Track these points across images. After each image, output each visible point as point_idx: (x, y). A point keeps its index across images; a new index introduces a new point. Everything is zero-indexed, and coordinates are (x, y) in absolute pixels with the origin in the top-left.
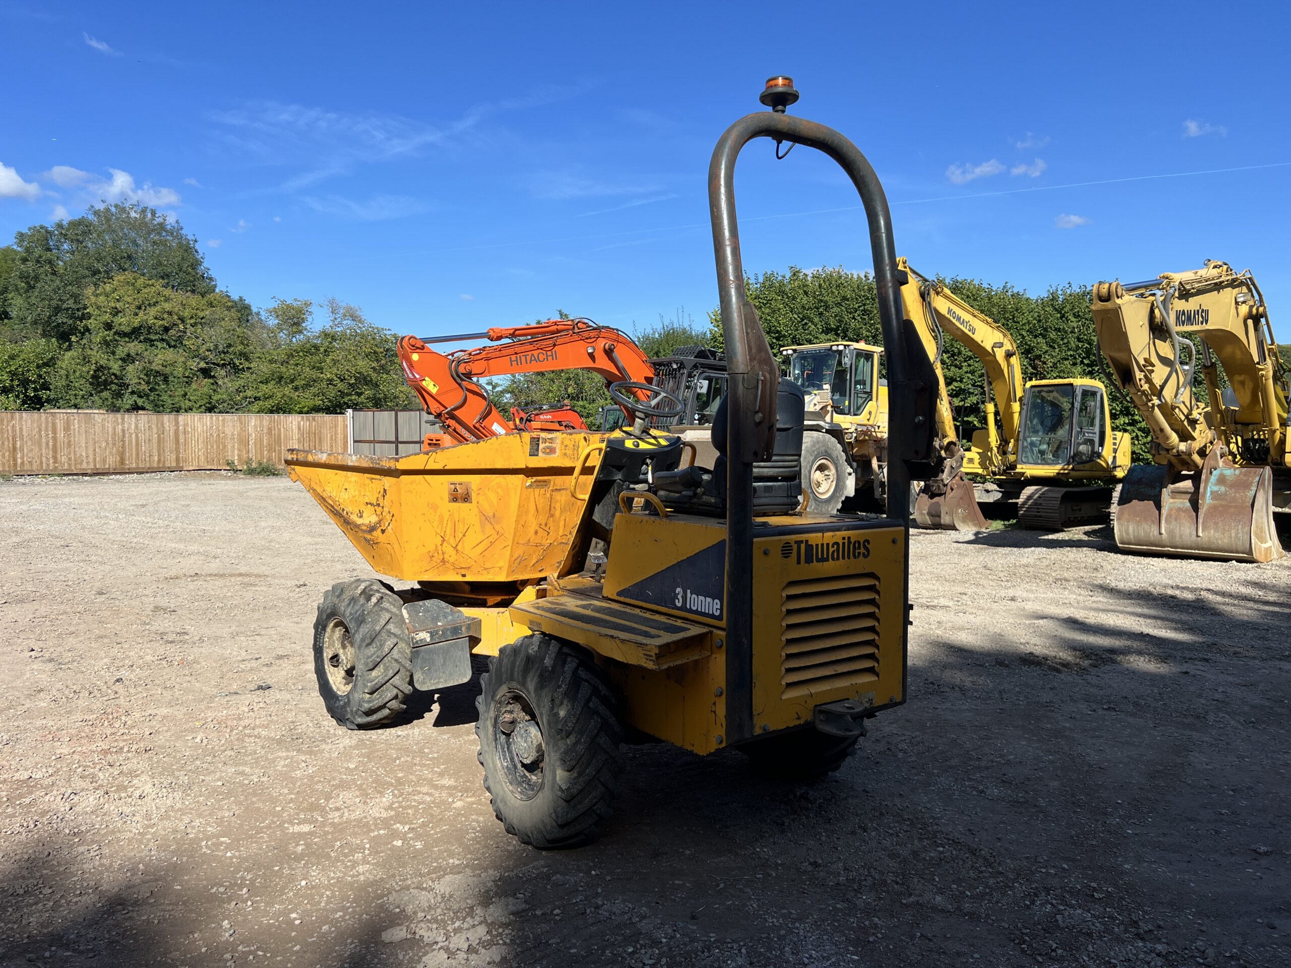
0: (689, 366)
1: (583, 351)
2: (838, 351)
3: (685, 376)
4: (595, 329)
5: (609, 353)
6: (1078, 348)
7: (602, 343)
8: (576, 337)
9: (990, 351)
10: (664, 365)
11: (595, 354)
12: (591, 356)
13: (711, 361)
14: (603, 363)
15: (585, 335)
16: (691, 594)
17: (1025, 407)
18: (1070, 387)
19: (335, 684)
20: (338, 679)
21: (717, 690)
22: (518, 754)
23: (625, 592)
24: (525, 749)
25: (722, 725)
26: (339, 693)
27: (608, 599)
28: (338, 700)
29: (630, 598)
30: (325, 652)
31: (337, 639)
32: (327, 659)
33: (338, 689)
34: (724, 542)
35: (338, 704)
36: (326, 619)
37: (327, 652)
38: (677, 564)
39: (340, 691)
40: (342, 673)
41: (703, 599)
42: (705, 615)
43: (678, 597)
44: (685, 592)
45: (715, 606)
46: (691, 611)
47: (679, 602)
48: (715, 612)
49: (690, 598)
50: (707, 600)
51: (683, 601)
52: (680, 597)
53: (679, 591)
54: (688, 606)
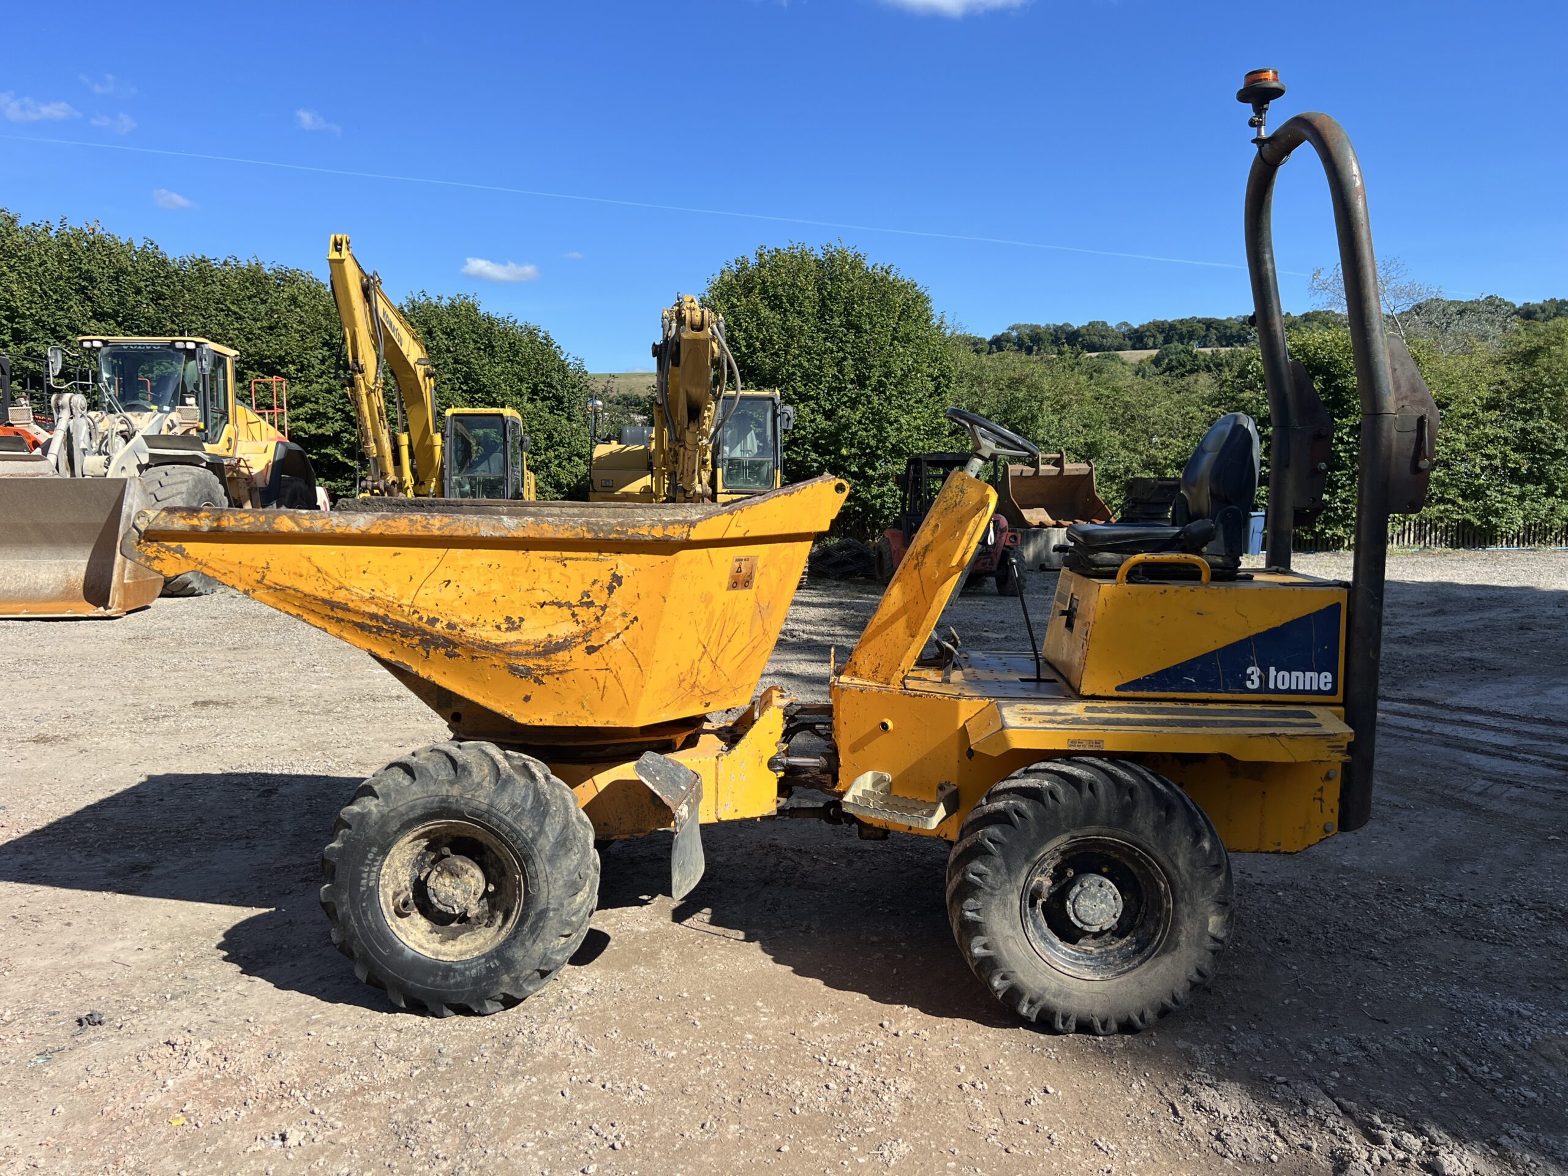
2: (186, 350)
6: (456, 369)
9: (412, 364)
16: (1277, 671)
17: (448, 439)
18: (499, 419)
19: (421, 946)
20: (419, 936)
21: (1328, 773)
22: (1081, 921)
23: (1136, 685)
24: (1102, 912)
25: (1332, 811)
26: (445, 959)
27: (1093, 698)
28: (455, 970)
29: (1148, 691)
30: (381, 894)
31: (403, 866)
32: (388, 907)
33: (437, 953)
34: (1338, 605)
35: (459, 979)
36: (399, 830)
37: (385, 894)
38: (1248, 639)
39: (445, 954)
40: (422, 923)
41: (1300, 674)
42: (1304, 692)
43: (1252, 677)
44: (1265, 671)
45: (1323, 680)
46: (1277, 691)
47: (1254, 684)
48: (1323, 687)
49: (1276, 677)
50: (1309, 674)
51: (1261, 681)
52: (1255, 677)
53: (1254, 671)
54: (1272, 686)
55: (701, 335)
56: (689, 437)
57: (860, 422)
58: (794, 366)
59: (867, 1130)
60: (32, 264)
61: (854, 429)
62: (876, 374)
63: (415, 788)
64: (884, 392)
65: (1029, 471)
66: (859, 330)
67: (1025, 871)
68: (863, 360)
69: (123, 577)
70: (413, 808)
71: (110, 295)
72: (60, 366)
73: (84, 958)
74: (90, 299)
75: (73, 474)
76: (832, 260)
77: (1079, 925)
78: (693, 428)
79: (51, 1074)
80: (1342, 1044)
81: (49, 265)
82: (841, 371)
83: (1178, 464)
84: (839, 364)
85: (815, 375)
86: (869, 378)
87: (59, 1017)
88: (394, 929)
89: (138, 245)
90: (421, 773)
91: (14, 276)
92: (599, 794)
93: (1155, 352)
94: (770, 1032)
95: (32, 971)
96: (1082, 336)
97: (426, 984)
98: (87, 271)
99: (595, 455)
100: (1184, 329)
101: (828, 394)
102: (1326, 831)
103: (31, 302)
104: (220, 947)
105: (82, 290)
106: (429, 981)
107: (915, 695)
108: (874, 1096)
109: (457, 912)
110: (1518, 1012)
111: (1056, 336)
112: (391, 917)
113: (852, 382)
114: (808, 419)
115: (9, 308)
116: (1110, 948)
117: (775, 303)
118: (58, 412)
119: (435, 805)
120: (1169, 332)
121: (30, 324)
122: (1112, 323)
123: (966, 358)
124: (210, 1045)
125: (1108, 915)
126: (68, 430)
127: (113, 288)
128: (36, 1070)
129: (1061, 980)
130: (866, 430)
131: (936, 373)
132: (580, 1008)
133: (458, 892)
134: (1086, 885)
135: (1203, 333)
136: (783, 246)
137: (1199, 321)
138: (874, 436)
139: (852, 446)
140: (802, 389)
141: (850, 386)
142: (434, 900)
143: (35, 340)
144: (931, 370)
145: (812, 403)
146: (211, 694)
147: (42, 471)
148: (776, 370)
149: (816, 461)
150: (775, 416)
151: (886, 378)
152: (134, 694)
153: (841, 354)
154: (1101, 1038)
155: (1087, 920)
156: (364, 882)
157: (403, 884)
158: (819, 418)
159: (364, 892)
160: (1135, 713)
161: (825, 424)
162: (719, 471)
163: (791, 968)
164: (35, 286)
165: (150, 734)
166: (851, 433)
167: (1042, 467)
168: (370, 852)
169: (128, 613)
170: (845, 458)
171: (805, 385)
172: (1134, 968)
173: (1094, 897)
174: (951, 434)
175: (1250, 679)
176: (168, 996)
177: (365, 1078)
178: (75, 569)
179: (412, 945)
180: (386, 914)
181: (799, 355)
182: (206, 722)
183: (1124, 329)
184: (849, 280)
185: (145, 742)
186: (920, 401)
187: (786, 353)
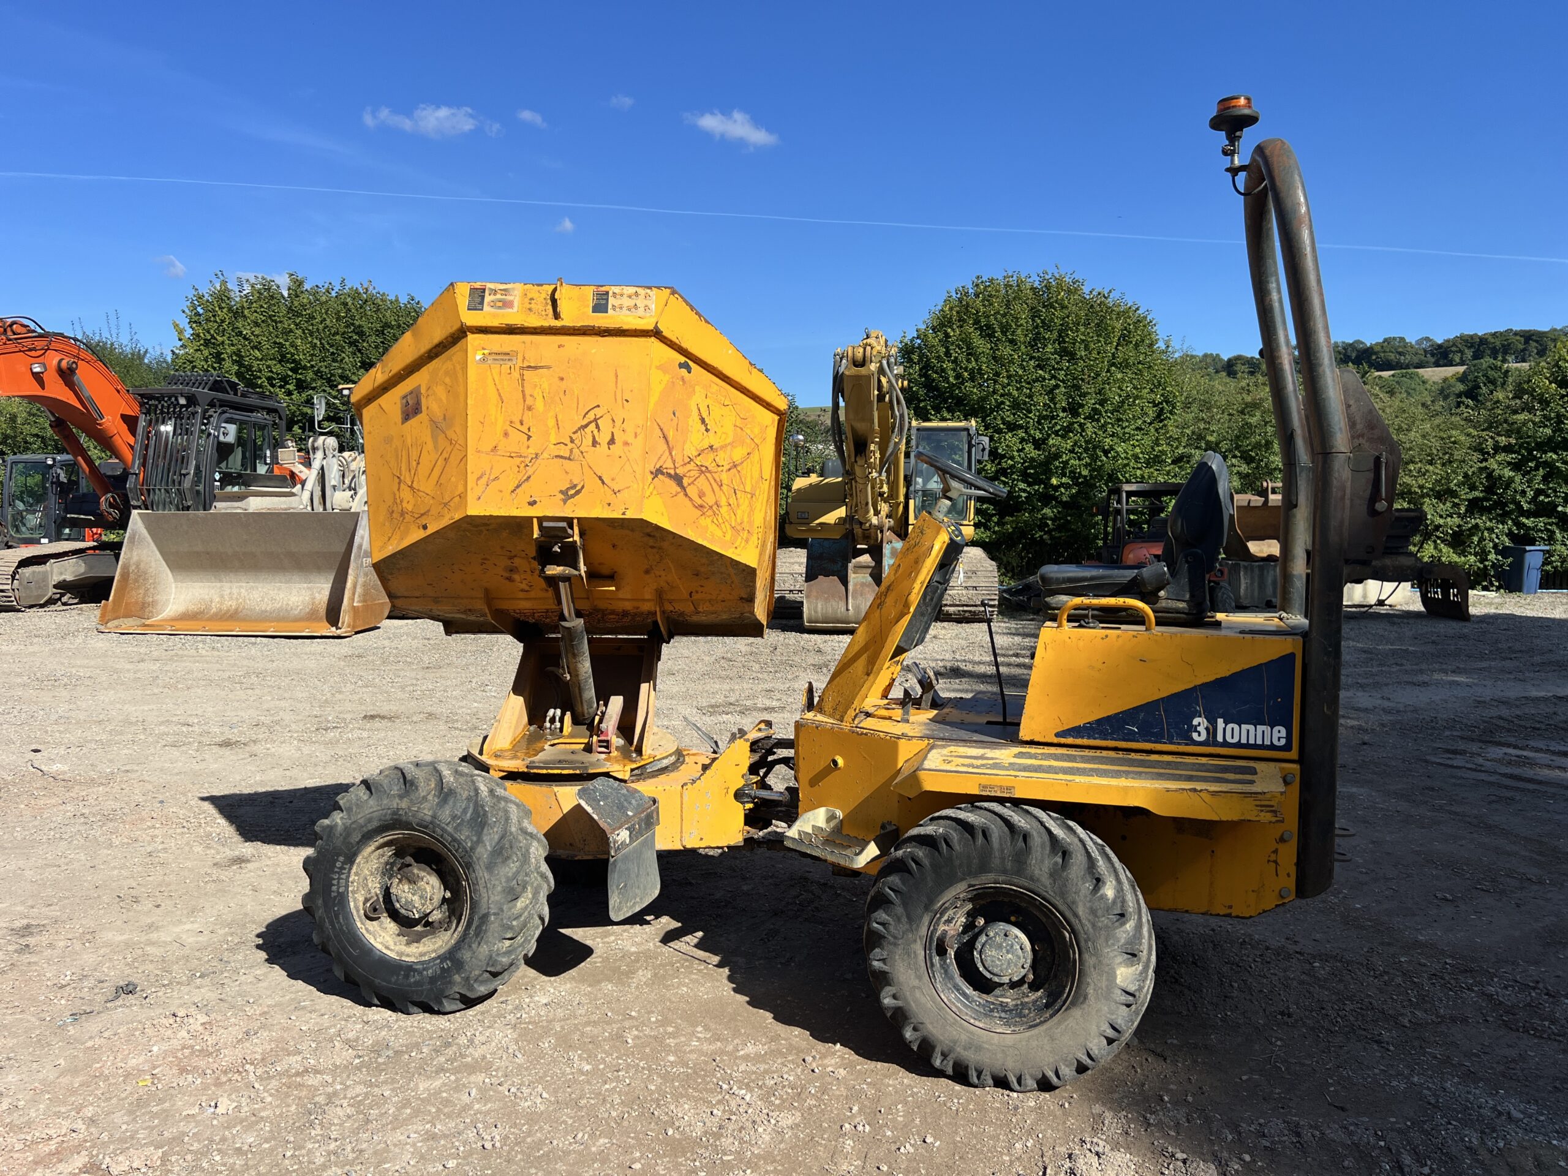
0: (204, 401)
1: (23, 369)
3: (199, 417)
4: (40, 336)
5: (67, 375)
7: (53, 359)
8: (11, 347)
10: (157, 399)
11: (45, 377)
12: (38, 377)
13: (230, 397)
14: (57, 390)
15: (27, 343)
16: (1226, 723)
19: (387, 948)
20: (388, 938)
21: (1282, 835)
22: (992, 973)
23: (1075, 731)
24: (1009, 962)
25: (1288, 875)
26: (407, 959)
27: (1032, 743)
28: (415, 970)
29: (1089, 738)
30: (351, 900)
31: (372, 874)
32: (358, 911)
33: (401, 954)
34: (1292, 656)
35: (417, 978)
36: (360, 841)
37: (355, 900)
38: (1194, 689)
39: (408, 955)
40: (391, 926)
41: (1251, 728)
42: (1255, 746)
43: (1199, 729)
44: (1213, 722)
45: (1276, 735)
46: (1225, 744)
47: (1200, 736)
48: (1276, 742)
49: (1224, 729)
50: (1260, 728)
51: (1208, 733)
52: (1201, 729)
53: (1200, 722)
54: (1220, 739)
55: (862, 371)
56: (858, 471)
57: (1072, 451)
58: (1002, 395)
59: (725, 1158)
60: (314, 322)
61: (1064, 458)
62: (1090, 402)
63: (371, 802)
64: (1098, 420)
65: (1258, 501)
66: (1072, 356)
67: (926, 920)
68: (1077, 387)
69: (353, 600)
70: (370, 820)
71: (376, 347)
72: (323, 412)
73: (154, 936)
74: (359, 351)
75: (325, 509)
76: (1048, 287)
77: (988, 975)
78: (861, 461)
79: (72, 1032)
80: (1276, 1126)
81: (328, 322)
82: (1052, 400)
83: (1438, 492)
84: (1051, 392)
85: (1025, 403)
86: (1082, 406)
87: (105, 985)
88: (364, 931)
89: (403, 300)
90: (376, 788)
91: (299, 332)
92: (564, 816)
93: (1461, 369)
94: (694, 1056)
95: (108, 944)
96: (1376, 353)
97: (389, 982)
98: (360, 326)
99: (795, 487)
100: (1498, 343)
101: (1039, 422)
102: (1282, 897)
103: (312, 355)
104: (258, 936)
105: (352, 343)
106: (393, 980)
107: (862, 734)
108: (751, 1126)
109: (417, 916)
110: (1509, 1113)
111: (1345, 355)
112: (361, 921)
113: (1064, 410)
114: (1015, 448)
115: (294, 361)
116: (1026, 1000)
117: (987, 332)
118: (314, 453)
119: (388, 817)
120: (1478, 346)
121: (310, 375)
122: (1412, 338)
123: (1191, 383)
124: (205, 1019)
125: (1016, 965)
126: (322, 468)
127: (379, 340)
128: (63, 1027)
129: (972, 1033)
130: (1080, 459)
131: (1159, 399)
132: (531, 1017)
133: (416, 898)
134: (991, 934)
135: (1521, 347)
136: (999, 276)
137: (1516, 334)
138: (1086, 466)
139: (1064, 475)
140: (1011, 419)
141: (1061, 414)
142: (397, 905)
143: (313, 389)
144: (1153, 396)
145: (1021, 433)
146: (385, 709)
147: (293, 506)
148: (983, 399)
149: (1024, 491)
150: (970, 446)
151: (1103, 406)
152: (320, 707)
153: (1053, 382)
154: (1015, 1095)
155: (995, 970)
156: (334, 888)
157: (373, 891)
158: (1029, 447)
159: (335, 897)
160: (1065, 760)
161: (1034, 453)
162: (911, 502)
163: (747, 999)
164: (315, 341)
165: (314, 743)
166: (1063, 462)
167: (1272, 497)
168: (337, 860)
169: (357, 633)
170: (1056, 488)
171: (1014, 414)
172: (1045, 1021)
173: (999, 947)
174: (1174, 462)
175: (1196, 731)
176: (198, 974)
177: (312, 1061)
178: (319, 593)
179: (379, 946)
180: (356, 917)
181: (1008, 385)
182: (365, 734)
183: (1425, 345)
184: (1063, 307)
185: (306, 750)
186: (1139, 429)
187: (995, 382)
